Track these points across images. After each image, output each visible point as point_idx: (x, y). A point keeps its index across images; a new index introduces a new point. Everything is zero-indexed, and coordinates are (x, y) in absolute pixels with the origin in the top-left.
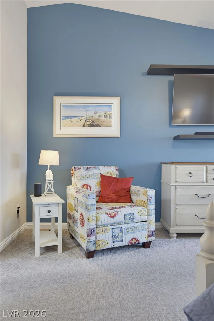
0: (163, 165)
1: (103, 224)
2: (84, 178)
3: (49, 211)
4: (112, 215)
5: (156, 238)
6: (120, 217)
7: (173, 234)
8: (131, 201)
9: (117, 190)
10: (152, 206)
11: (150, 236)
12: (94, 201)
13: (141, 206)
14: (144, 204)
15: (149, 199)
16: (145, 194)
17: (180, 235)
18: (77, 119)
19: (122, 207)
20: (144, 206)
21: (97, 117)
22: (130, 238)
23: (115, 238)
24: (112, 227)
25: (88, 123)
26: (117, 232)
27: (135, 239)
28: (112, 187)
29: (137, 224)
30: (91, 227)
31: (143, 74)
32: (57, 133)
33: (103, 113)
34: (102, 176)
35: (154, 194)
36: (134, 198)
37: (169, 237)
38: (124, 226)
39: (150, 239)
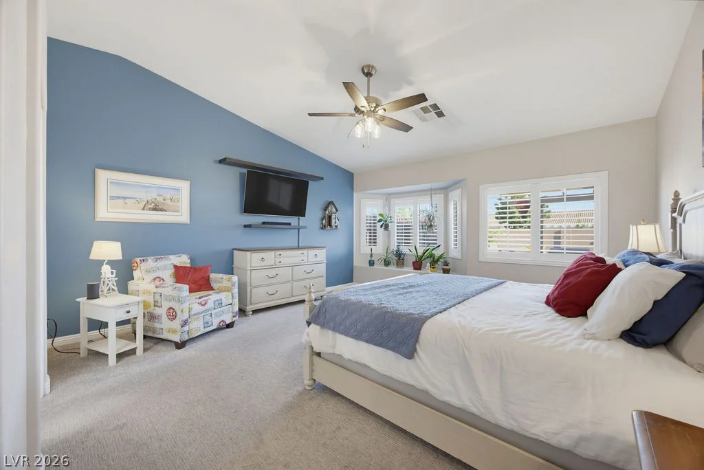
0: (234, 251)
1: (196, 312)
2: (154, 271)
3: (128, 312)
4: (203, 303)
5: (239, 317)
6: (210, 304)
7: (249, 312)
8: (212, 289)
9: (197, 279)
10: (236, 290)
11: (234, 317)
12: (188, 293)
13: (225, 291)
14: (228, 290)
15: (233, 285)
16: (229, 280)
17: (255, 312)
18: (134, 201)
19: (208, 295)
20: (228, 291)
21: (162, 201)
22: (219, 322)
23: (206, 324)
24: (204, 314)
25: (150, 206)
26: (208, 318)
27: (223, 321)
28: (190, 277)
29: (225, 308)
30: (185, 318)
31: (215, 162)
32: (101, 216)
33: (169, 197)
34: (176, 267)
35: (237, 279)
36: (214, 285)
37: (246, 316)
38: (213, 312)
39: (234, 319)
